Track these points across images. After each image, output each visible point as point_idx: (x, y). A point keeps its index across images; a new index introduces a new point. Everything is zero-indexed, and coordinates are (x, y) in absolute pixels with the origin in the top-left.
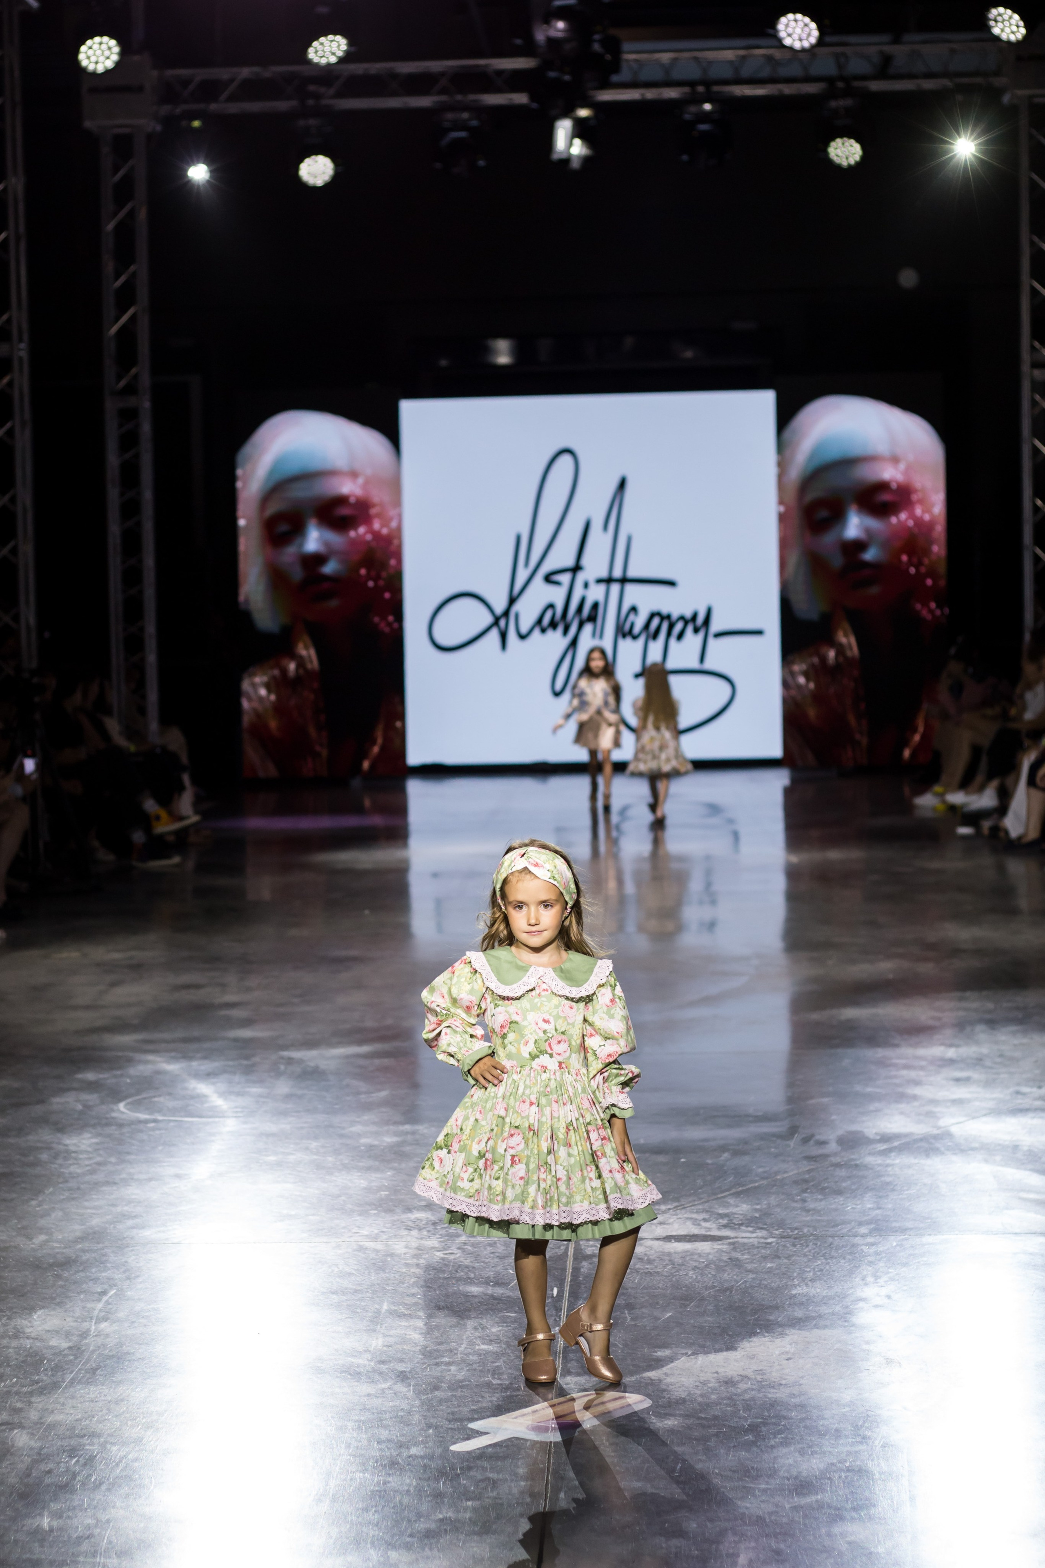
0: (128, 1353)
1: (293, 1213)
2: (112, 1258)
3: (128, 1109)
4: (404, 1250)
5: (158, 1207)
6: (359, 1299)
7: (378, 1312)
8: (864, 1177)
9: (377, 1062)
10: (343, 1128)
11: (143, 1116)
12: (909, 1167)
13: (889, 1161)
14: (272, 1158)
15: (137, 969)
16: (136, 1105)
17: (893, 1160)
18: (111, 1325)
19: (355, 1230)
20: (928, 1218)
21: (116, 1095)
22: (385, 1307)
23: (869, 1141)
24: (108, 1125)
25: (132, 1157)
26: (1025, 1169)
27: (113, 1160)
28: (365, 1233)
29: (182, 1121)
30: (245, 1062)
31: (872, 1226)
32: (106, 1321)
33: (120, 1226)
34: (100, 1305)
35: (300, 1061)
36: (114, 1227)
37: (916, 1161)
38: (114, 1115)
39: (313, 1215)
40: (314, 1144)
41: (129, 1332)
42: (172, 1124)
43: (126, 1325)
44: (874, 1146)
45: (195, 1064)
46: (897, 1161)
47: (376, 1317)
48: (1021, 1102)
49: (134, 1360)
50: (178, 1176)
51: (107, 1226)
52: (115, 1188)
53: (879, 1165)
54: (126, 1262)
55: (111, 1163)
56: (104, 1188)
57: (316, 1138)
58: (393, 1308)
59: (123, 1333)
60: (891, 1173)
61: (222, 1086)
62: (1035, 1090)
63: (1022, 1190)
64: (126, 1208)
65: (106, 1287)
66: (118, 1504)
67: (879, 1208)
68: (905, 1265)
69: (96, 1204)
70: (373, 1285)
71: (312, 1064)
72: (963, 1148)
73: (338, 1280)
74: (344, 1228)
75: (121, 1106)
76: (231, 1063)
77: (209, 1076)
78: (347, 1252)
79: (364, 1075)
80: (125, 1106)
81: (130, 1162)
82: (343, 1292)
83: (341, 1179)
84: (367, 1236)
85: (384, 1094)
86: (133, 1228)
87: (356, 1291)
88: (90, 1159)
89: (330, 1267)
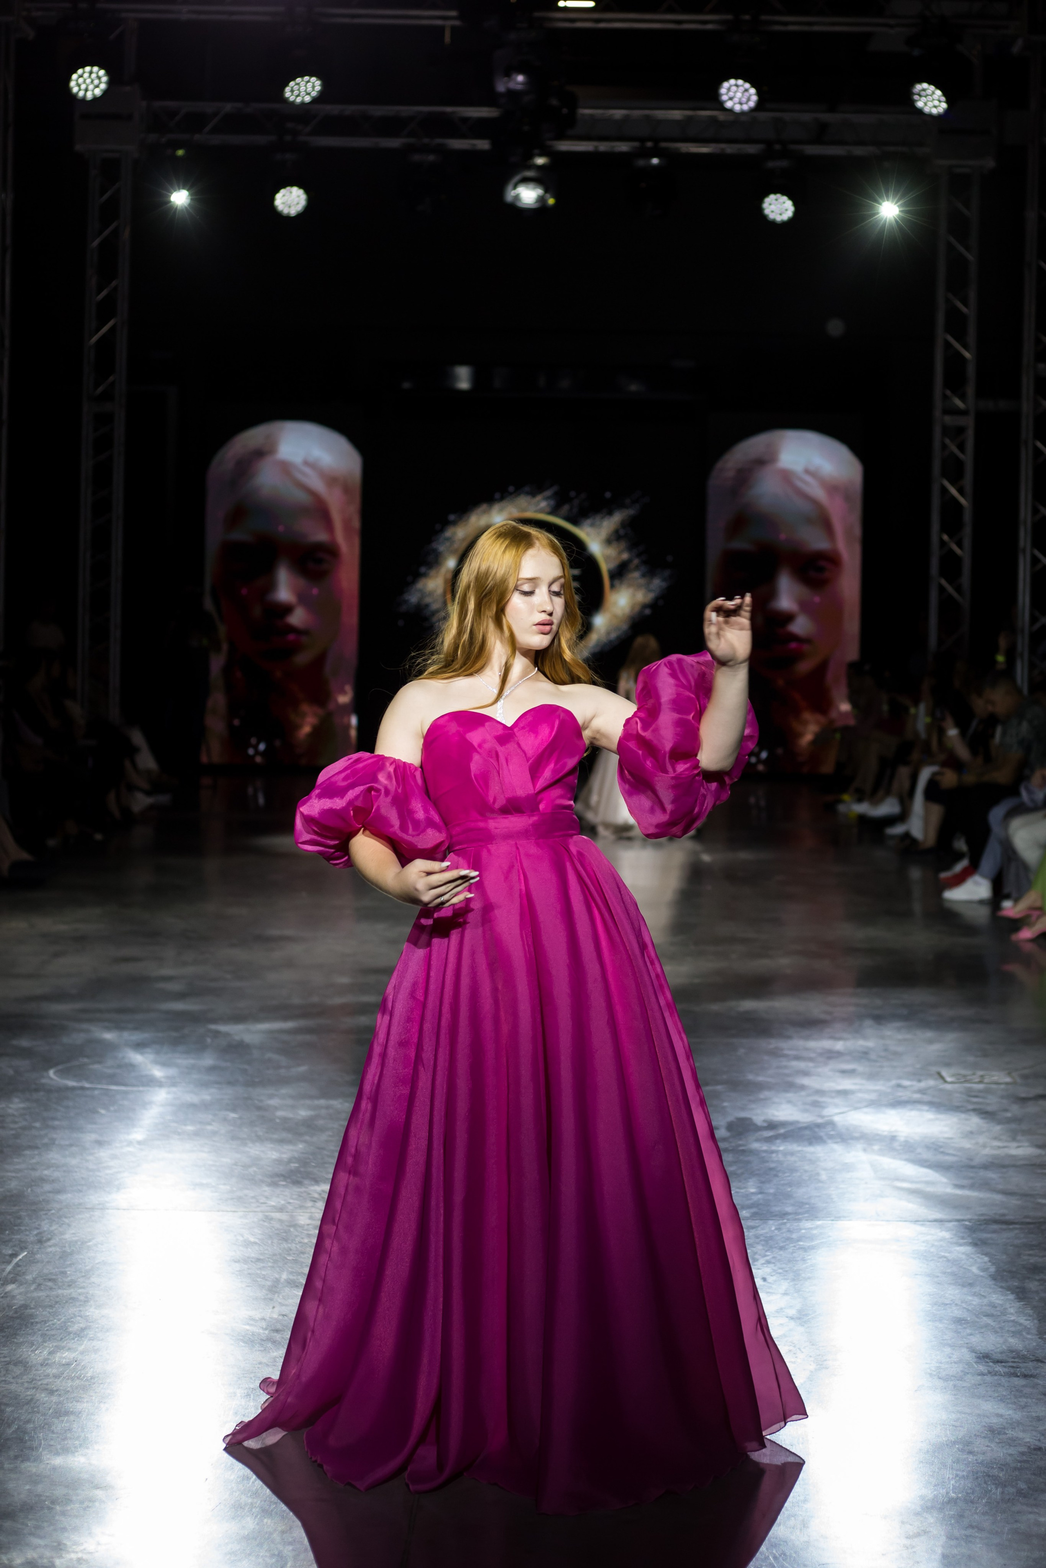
0: (32, 1316)
1: (204, 1182)
2: (27, 1220)
3: (57, 1076)
4: (309, 1222)
5: (76, 1172)
6: (260, 1269)
7: (277, 1281)
8: (749, 1162)
9: (300, 1038)
10: (261, 1101)
11: (71, 1083)
12: (792, 1154)
13: (774, 1148)
14: (190, 1128)
15: (81, 941)
16: (65, 1073)
17: (779, 1147)
18: (19, 1286)
19: (263, 1200)
20: (806, 1204)
21: (48, 1062)
22: (284, 1276)
23: (759, 1129)
24: (37, 1090)
25: (56, 1123)
26: (901, 1159)
27: (37, 1125)
28: (273, 1204)
29: (107, 1089)
30: (175, 1034)
31: (754, 1210)
32: (14, 1283)
33: (38, 1190)
34: (9, 1268)
35: (227, 1035)
36: (32, 1190)
37: (800, 1148)
38: (44, 1081)
39: (224, 1184)
40: (233, 1115)
41: (35, 1294)
42: (96, 1092)
43: (33, 1287)
44: (760, 1133)
45: (126, 1035)
46: (782, 1147)
47: (276, 1287)
48: (903, 1095)
49: (37, 1323)
50: (100, 1143)
51: (25, 1189)
52: (36, 1152)
53: (765, 1151)
54: (39, 1225)
55: (35, 1128)
56: (27, 1152)
57: (234, 1110)
58: (291, 1277)
59: (29, 1295)
60: (776, 1159)
61: (151, 1057)
62: (915, 1083)
63: (898, 1179)
64: (46, 1172)
65: (17, 1249)
66: (6, 1466)
67: (761, 1193)
68: (781, 1248)
69: (17, 1167)
70: (275, 1255)
71: (237, 1038)
72: (846, 1137)
73: (241, 1248)
74: (253, 1197)
75: (51, 1073)
76: (160, 1035)
77: (139, 1046)
78: (253, 1222)
79: (287, 1050)
80: (55, 1073)
81: (54, 1128)
82: (246, 1260)
83: (255, 1150)
84: (273, 1206)
85: (302, 1069)
86: (50, 1192)
87: (258, 1260)
88: (16, 1122)
89: (235, 1236)
